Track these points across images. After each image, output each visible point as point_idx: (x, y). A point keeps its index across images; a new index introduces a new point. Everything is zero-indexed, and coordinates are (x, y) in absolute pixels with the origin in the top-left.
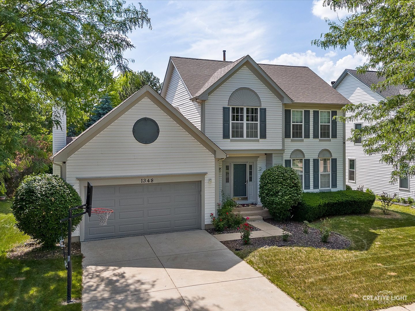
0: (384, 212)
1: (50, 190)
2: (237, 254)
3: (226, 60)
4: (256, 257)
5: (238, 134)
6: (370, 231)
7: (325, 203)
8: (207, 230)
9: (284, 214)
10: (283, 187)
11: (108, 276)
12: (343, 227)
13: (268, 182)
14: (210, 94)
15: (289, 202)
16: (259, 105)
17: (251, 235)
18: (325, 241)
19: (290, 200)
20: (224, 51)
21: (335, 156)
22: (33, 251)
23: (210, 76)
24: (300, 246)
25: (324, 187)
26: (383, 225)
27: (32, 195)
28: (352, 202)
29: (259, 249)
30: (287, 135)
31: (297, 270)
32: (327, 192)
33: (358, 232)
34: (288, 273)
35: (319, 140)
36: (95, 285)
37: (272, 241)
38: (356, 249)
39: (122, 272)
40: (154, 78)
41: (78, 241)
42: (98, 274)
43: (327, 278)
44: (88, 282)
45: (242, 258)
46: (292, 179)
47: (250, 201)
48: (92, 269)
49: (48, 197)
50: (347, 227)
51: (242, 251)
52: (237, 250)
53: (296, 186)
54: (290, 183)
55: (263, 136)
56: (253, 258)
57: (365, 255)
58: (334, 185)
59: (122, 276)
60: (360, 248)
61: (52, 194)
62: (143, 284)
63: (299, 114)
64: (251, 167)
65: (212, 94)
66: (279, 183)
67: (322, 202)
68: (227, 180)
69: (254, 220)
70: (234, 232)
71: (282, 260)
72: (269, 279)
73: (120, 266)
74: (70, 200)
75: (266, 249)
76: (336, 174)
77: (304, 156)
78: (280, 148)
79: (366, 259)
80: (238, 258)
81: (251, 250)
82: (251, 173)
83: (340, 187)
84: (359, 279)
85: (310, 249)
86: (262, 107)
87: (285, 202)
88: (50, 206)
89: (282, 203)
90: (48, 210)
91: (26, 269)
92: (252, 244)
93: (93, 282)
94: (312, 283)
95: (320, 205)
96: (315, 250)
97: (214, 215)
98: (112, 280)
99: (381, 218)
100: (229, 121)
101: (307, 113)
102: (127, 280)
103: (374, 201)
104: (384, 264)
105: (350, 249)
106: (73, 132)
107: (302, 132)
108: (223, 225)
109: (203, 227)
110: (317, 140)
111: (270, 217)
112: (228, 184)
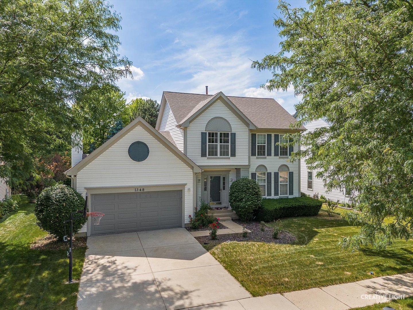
0: (329, 214)
1: (63, 197)
2: (204, 247)
3: (208, 94)
4: (218, 249)
5: (213, 153)
6: (314, 229)
7: (281, 207)
8: (186, 228)
9: (248, 216)
10: (246, 195)
11: (102, 263)
12: (293, 226)
13: (235, 191)
14: (190, 122)
15: (251, 206)
16: (230, 130)
17: (217, 232)
18: (275, 238)
19: (252, 205)
20: (207, 87)
21: (292, 170)
22: (50, 244)
23: (194, 107)
24: (254, 241)
25: (283, 195)
26: (325, 225)
27: (49, 201)
28: (303, 206)
29: (223, 243)
30: (253, 154)
31: (248, 260)
32: (284, 199)
33: (304, 230)
34: (240, 262)
35: (278, 158)
36: (92, 269)
37: (235, 237)
38: (297, 244)
39: (115, 260)
40: (157, 105)
41: (85, 236)
42: (96, 261)
43: (269, 266)
44: (87, 267)
45: (208, 250)
46: (253, 188)
47: (223, 205)
48: (92, 257)
49: (61, 203)
50: (296, 227)
51: (209, 245)
52: (205, 244)
53: (257, 194)
54: (252, 192)
55: (233, 154)
56: (216, 250)
57: (303, 249)
58: (291, 193)
59: (114, 263)
60: (301, 242)
61: (64, 200)
62: (128, 269)
63: (263, 137)
64: (224, 178)
65: (193, 122)
66: (243, 192)
67: (278, 206)
68: (205, 189)
69: (224, 220)
70: (207, 230)
71: (238, 252)
72: (224, 267)
73: (113, 256)
74: (78, 205)
75: (228, 243)
76: (293, 184)
77: (267, 171)
78: (247, 164)
79: (303, 252)
80: (205, 250)
81: (216, 244)
82: (224, 183)
83: (296, 194)
84: (293, 267)
85: (262, 243)
86: (232, 132)
87: (248, 206)
88: (62, 210)
89: (245, 207)
90: (60, 212)
91: (43, 257)
92: (218, 240)
93: (91, 267)
94: (256, 270)
95: (276, 209)
96: (266, 244)
97: (192, 217)
98: (106, 265)
99: (326, 219)
100: (206, 143)
101: (269, 136)
102: (117, 266)
103: (321, 206)
104: (315, 256)
105: (293, 243)
106: (93, 148)
107: (265, 151)
108: (198, 224)
109: (183, 226)
110: (278, 157)
111: (237, 217)
112: (206, 192)
